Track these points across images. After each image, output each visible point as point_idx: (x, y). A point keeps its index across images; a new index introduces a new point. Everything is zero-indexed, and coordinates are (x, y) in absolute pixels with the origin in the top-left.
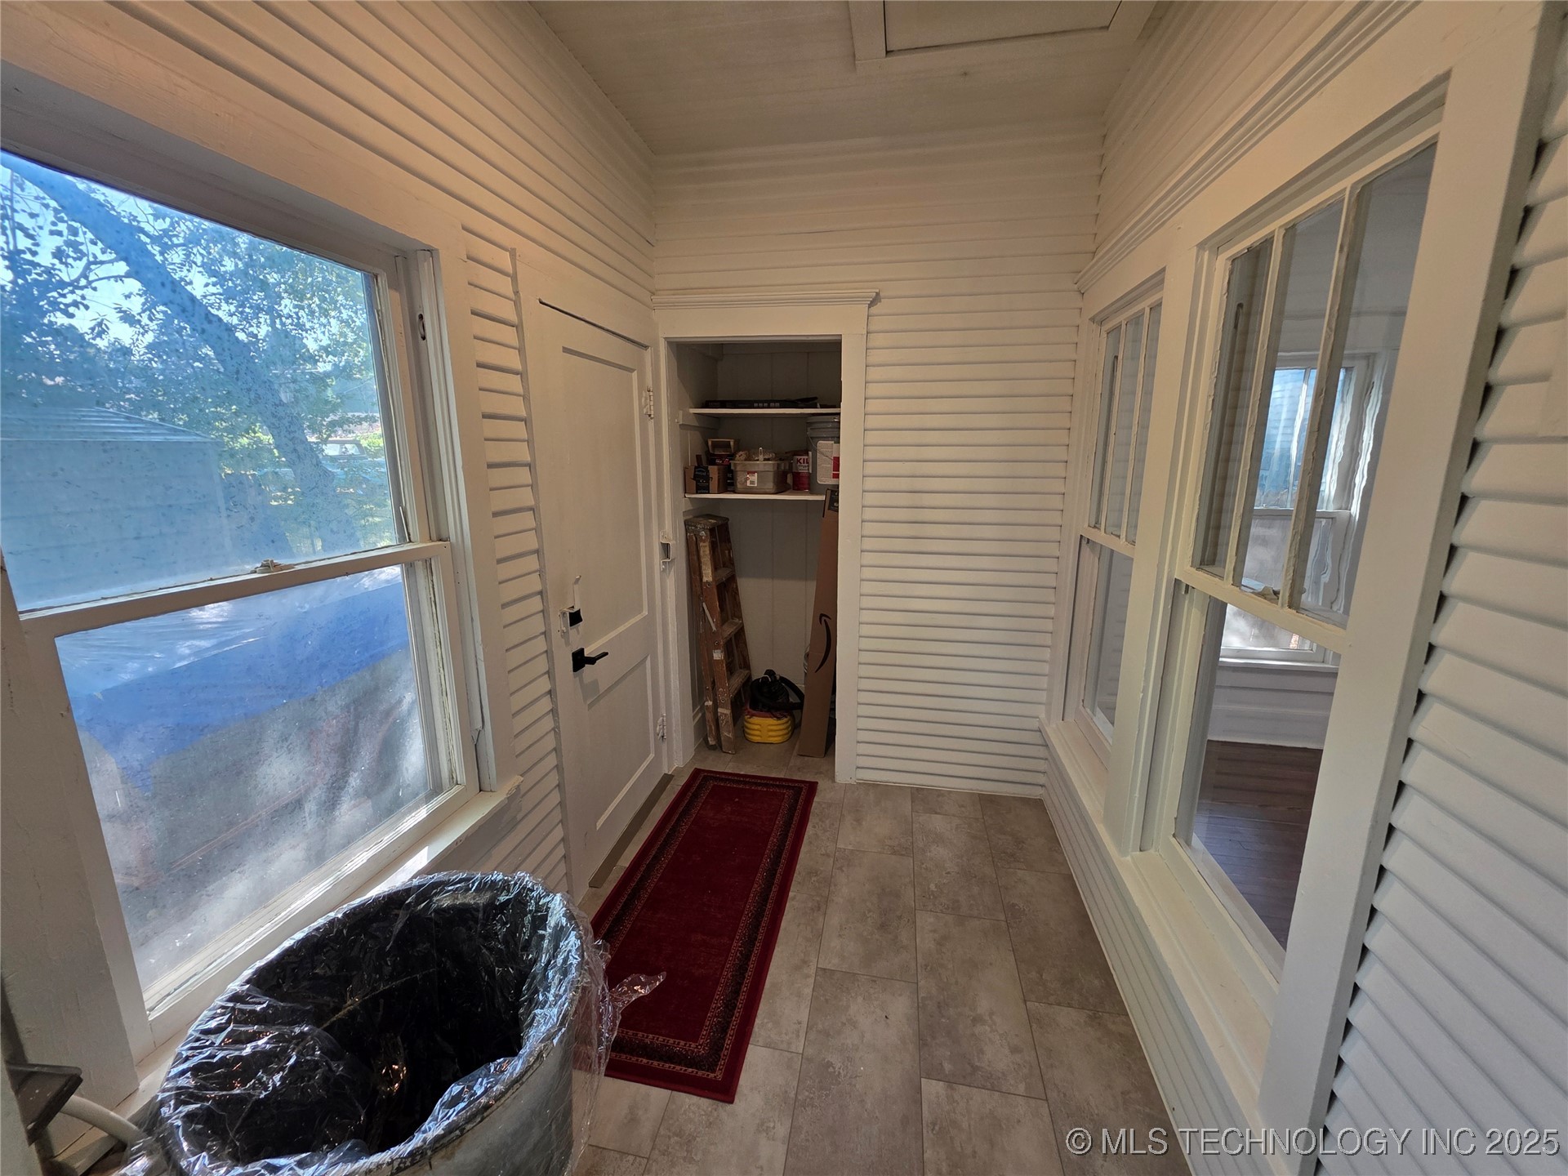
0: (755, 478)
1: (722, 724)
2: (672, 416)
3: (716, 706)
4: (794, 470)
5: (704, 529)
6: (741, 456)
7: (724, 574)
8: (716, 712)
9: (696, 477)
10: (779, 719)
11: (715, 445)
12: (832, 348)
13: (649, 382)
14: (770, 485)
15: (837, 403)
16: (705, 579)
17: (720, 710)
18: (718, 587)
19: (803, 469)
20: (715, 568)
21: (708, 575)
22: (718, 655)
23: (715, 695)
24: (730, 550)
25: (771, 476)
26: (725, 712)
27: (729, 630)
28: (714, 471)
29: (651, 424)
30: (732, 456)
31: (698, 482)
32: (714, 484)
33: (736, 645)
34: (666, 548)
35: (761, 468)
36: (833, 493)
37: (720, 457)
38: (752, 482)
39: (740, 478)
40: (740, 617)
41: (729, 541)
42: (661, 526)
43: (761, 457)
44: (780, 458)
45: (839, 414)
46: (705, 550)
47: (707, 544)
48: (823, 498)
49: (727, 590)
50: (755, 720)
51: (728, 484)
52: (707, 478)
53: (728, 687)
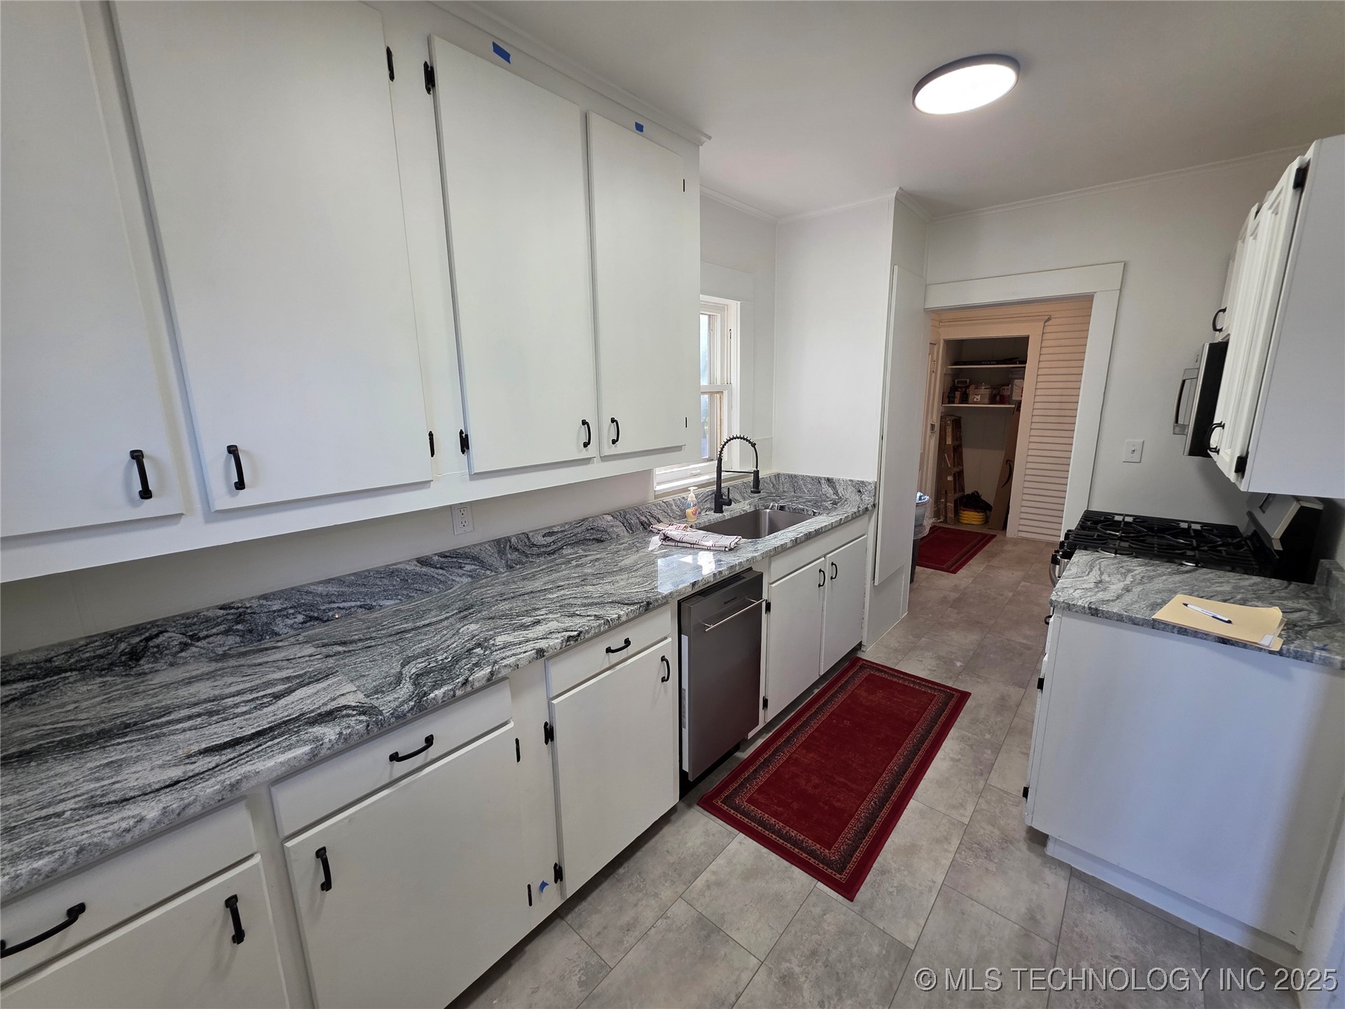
0: (979, 397)
1: (948, 510)
2: (942, 370)
3: (946, 502)
4: (1001, 394)
5: (950, 420)
6: (972, 387)
7: (957, 443)
8: (946, 505)
9: (949, 397)
10: (978, 512)
11: (958, 382)
12: (1024, 341)
13: (935, 358)
14: (987, 400)
15: (1025, 362)
16: (947, 443)
17: (948, 504)
18: (954, 447)
19: (1007, 393)
20: (953, 440)
21: (949, 441)
22: (950, 478)
23: (946, 498)
24: (960, 432)
25: (987, 396)
26: (951, 505)
27: (956, 470)
28: (958, 394)
29: (934, 375)
30: (968, 387)
31: (949, 399)
32: (957, 400)
33: (959, 476)
34: (933, 426)
35: (983, 393)
36: (1020, 403)
37: (960, 388)
38: (977, 399)
39: (971, 398)
40: (962, 465)
41: (960, 427)
42: (932, 417)
43: (983, 387)
44: (993, 388)
45: (1025, 367)
46: (949, 430)
47: (951, 427)
48: (1014, 406)
49: (957, 450)
50: (965, 512)
51: (965, 399)
52: (954, 397)
53: (952, 496)
